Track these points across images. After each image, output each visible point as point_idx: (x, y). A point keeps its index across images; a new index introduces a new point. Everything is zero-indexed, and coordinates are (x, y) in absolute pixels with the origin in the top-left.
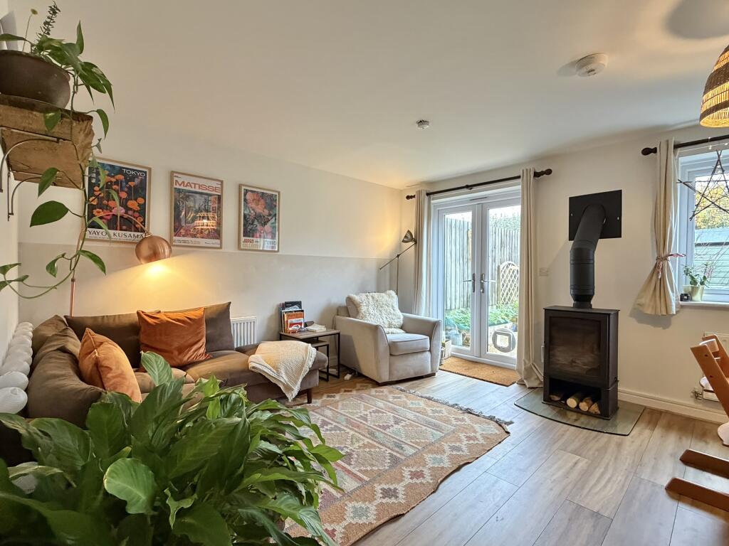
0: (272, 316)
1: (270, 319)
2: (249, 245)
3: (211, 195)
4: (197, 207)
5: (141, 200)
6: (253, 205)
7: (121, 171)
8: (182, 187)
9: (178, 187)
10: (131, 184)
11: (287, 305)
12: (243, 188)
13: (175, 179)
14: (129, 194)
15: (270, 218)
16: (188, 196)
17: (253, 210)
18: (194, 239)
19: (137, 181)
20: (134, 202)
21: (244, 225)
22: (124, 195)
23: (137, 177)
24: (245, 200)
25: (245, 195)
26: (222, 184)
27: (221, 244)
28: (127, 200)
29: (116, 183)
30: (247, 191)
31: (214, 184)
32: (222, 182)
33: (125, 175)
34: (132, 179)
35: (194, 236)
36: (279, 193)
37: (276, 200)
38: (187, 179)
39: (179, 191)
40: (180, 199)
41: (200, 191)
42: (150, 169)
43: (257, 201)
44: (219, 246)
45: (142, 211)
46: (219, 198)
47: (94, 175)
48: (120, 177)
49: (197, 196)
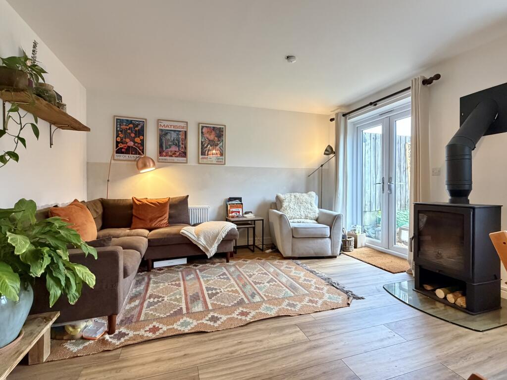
0: (221, 206)
1: (220, 208)
2: (205, 161)
3: (180, 131)
4: (172, 139)
5: (141, 137)
6: (207, 135)
7: (131, 122)
8: (163, 128)
9: (161, 128)
10: (137, 129)
11: (231, 199)
12: (201, 125)
13: (160, 123)
14: (135, 134)
15: (219, 143)
16: (167, 133)
17: (207, 138)
18: (171, 158)
19: (140, 127)
20: (138, 138)
21: (201, 148)
22: (133, 135)
23: (139, 125)
24: (202, 132)
25: (202, 129)
26: (187, 124)
27: (187, 160)
28: (134, 138)
29: (129, 129)
30: (203, 127)
31: (182, 124)
32: (187, 122)
33: (134, 124)
34: (137, 126)
35: (171, 156)
36: (225, 126)
37: (223, 131)
38: (166, 123)
39: (162, 130)
40: (163, 135)
41: (174, 129)
42: (146, 120)
43: (210, 133)
44: (185, 161)
45: (142, 143)
46: (186, 132)
47: (119, 126)
48: (131, 126)
49: (172, 132)
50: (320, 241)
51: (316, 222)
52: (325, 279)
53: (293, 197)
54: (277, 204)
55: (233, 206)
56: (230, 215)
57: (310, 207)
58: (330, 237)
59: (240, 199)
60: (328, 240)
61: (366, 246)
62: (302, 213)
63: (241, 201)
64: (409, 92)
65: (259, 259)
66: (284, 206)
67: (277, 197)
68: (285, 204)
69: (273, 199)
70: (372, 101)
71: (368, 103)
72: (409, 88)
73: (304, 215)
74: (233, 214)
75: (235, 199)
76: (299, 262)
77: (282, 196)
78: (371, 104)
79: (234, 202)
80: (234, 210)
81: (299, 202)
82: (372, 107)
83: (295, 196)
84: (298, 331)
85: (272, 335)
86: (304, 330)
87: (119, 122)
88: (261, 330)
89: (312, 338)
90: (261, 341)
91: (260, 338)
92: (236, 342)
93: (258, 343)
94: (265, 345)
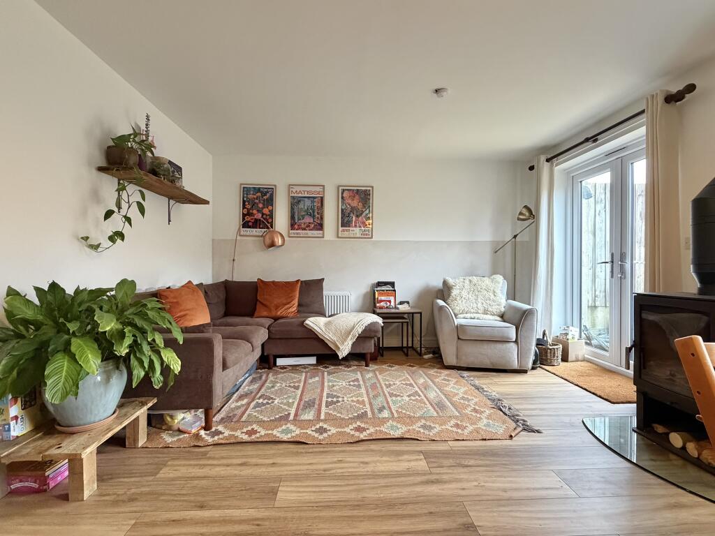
0: (367, 293)
1: (365, 295)
2: (346, 234)
3: (314, 198)
4: (306, 208)
5: (270, 208)
6: (350, 201)
7: (259, 190)
8: (296, 195)
9: (293, 195)
10: (265, 197)
11: (379, 284)
12: (340, 188)
13: (291, 189)
14: (264, 204)
15: (364, 210)
16: (299, 201)
17: (349, 205)
18: (304, 231)
19: (268, 195)
20: (267, 209)
21: (342, 218)
22: (261, 206)
23: (268, 192)
24: (342, 198)
25: (342, 193)
26: (324, 189)
27: (323, 234)
28: (263, 208)
29: (257, 199)
30: (344, 190)
31: (318, 189)
32: (324, 186)
33: (262, 192)
34: (265, 195)
35: (304, 229)
36: (372, 187)
37: (369, 194)
38: (298, 189)
39: (293, 198)
40: (295, 202)
41: (308, 195)
42: (275, 186)
43: (353, 197)
44: (321, 235)
45: (271, 215)
46: (322, 199)
47: (245, 195)
48: (259, 194)
49: (306, 199)
50: (499, 346)
51: (499, 319)
52: (493, 400)
53: (467, 282)
54: (444, 292)
55: (382, 293)
56: (378, 305)
57: (492, 297)
58: (516, 342)
59: (392, 284)
60: (514, 346)
61: (584, 360)
62: (479, 305)
63: (393, 287)
64: (643, 119)
65: (410, 366)
66: (452, 294)
67: (445, 283)
68: (455, 292)
69: (439, 284)
70: (590, 136)
71: (583, 139)
72: (643, 112)
73: (482, 309)
74: (382, 304)
75: (386, 284)
76: (466, 374)
77: (451, 281)
78: (587, 140)
79: (384, 288)
80: (383, 298)
81: (475, 290)
82: (590, 144)
83: (470, 281)
84: (421, 460)
85: (384, 459)
86: (427, 460)
87: (246, 190)
88: (372, 451)
89: (433, 470)
90: (367, 463)
91: (366, 460)
92: (336, 459)
93: (362, 465)
94: (370, 468)
